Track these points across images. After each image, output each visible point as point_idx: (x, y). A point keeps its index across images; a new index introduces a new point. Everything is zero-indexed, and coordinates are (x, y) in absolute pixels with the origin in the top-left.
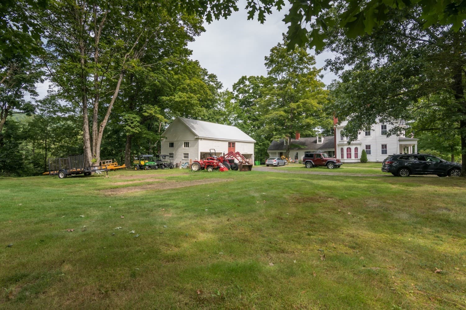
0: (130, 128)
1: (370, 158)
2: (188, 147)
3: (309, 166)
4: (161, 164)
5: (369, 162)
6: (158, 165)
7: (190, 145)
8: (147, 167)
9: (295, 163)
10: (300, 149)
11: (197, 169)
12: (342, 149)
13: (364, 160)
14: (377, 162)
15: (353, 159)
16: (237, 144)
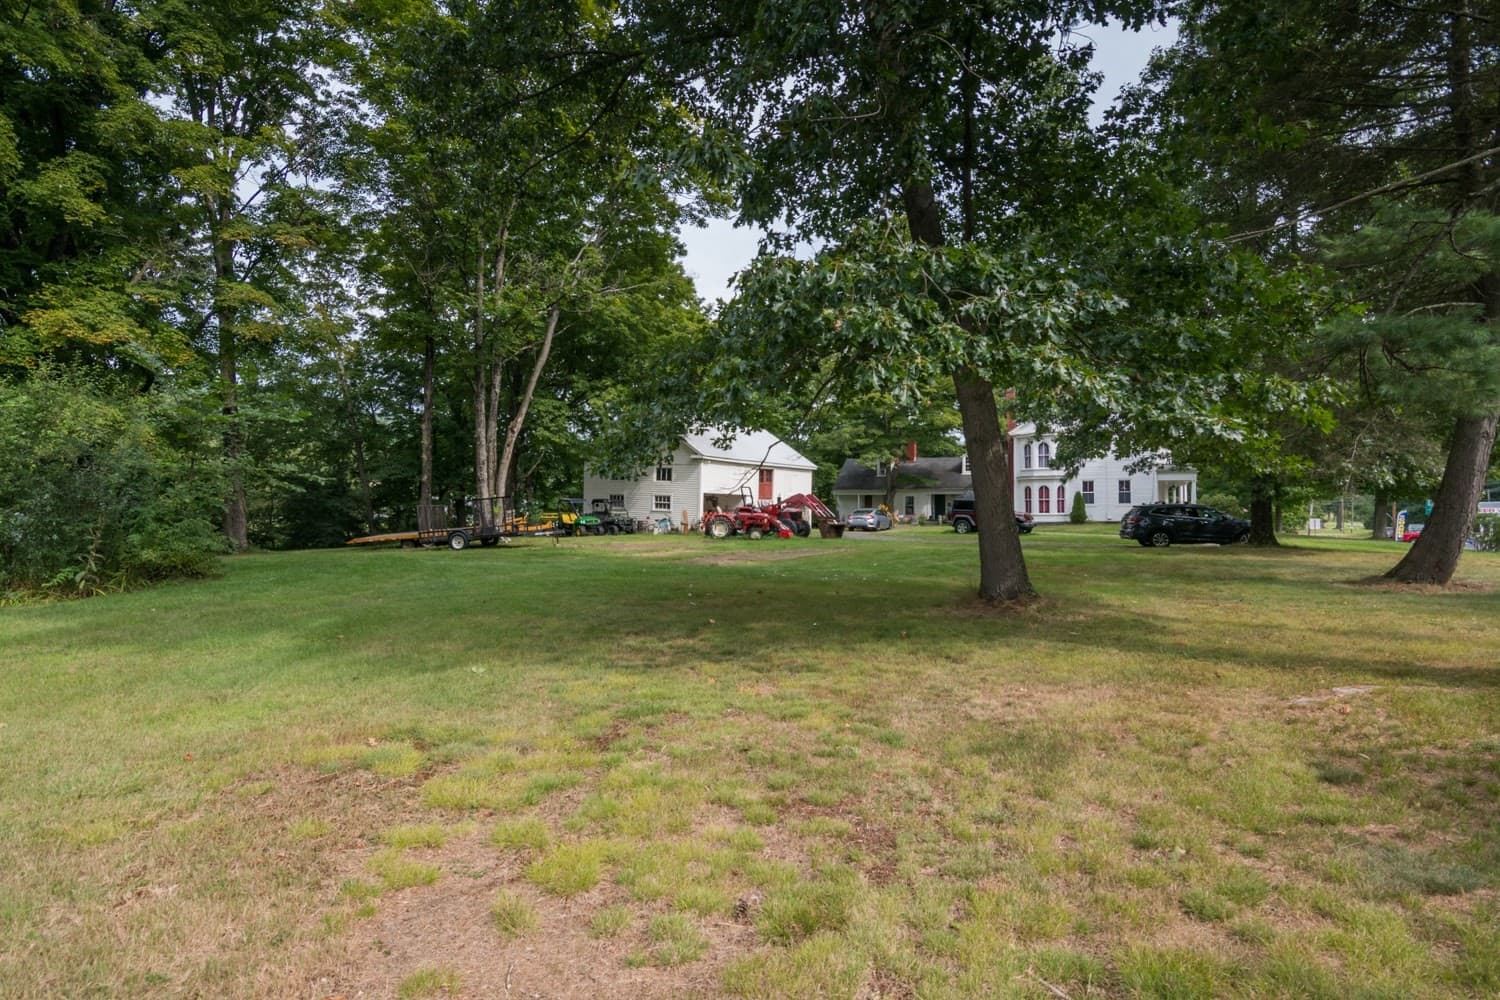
0: (547, 434)
1: (1093, 512)
2: (669, 479)
3: (962, 528)
4: (612, 523)
5: (1091, 523)
6: (604, 525)
7: (674, 476)
8: (583, 529)
9: (909, 522)
10: (920, 486)
11: (723, 534)
12: (1028, 491)
13: (1078, 518)
14: (1108, 523)
15: (1053, 515)
16: (777, 474)
